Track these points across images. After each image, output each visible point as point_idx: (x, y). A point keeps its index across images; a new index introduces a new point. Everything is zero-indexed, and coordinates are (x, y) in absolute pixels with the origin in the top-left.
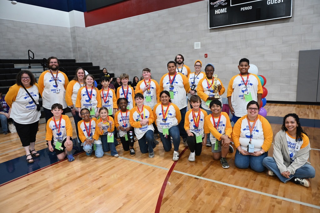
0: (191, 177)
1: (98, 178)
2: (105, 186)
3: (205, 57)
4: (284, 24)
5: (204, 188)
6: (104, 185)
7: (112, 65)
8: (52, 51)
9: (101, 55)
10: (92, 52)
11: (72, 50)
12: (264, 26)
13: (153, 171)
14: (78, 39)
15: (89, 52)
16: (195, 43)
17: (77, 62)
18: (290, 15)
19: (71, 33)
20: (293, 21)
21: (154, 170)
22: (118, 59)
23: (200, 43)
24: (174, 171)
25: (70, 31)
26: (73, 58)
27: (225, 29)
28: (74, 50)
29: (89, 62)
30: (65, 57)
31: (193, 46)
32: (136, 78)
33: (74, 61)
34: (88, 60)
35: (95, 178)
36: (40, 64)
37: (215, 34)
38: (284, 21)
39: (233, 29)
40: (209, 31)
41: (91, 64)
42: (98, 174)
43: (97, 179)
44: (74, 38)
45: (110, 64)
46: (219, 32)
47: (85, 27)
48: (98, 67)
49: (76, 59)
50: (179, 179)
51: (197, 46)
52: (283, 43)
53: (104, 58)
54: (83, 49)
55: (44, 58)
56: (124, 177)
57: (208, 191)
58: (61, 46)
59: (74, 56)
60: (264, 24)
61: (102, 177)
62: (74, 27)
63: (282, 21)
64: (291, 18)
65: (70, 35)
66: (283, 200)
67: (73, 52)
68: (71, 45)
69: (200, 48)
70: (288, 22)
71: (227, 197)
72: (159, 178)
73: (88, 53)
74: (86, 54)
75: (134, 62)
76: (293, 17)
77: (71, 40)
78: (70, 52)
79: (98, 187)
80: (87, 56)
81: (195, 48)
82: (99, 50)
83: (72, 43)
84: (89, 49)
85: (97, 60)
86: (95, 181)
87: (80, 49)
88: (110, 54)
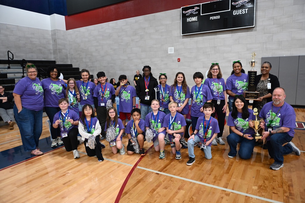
0: (153, 173)
1: (64, 174)
2: (70, 182)
3: (178, 61)
4: (248, 32)
5: (163, 183)
6: (70, 181)
7: (91, 67)
8: (32, 53)
9: (81, 57)
10: (72, 54)
11: (52, 51)
12: (231, 34)
13: (118, 167)
14: (59, 41)
15: (69, 54)
16: (169, 48)
17: (57, 63)
18: (253, 25)
19: (52, 35)
20: (256, 30)
21: (119, 167)
22: (97, 61)
23: (173, 48)
24: (138, 167)
25: (51, 33)
26: (53, 60)
27: (196, 36)
28: (55, 52)
29: (69, 63)
30: (45, 58)
31: (167, 51)
33: (54, 62)
34: (68, 62)
35: (62, 175)
36: (20, 65)
37: (188, 40)
38: (248, 30)
39: (203, 36)
40: (182, 37)
41: (71, 65)
42: (65, 171)
43: (64, 175)
44: (55, 40)
45: (89, 66)
46: (191, 38)
47: (66, 30)
48: (78, 69)
49: (57, 61)
50: (141, 174)
51: (171, 50)
52: (247, 50)
53: (84, 60)
54: (63, 50)
55: (23, 59)
56: (90, 173)
57: (166, 185)
58: (41, 48)
59: (54, 58)
60: (231, 32)
61: (68, 173)
62: (55, 30)
63: (247, 30)
64: (254, 28)
65: (51, 37)
66: (231, 192)
67: (54, 54)
68: (51, 47)
69: (173, 52)
70: (252, 31)
71: (182, 190)
72: (123, 174)
73: (69, 55)
74: (66, 56)
75: (112, 65)
76: (256, 27)
77: (51, 42)
78: (51, 53)
79: (64, 183)
80: (67, 58)
81: (169, 53)
82: (79, 52)
83: (53, 45)
84: (69, 51)
85: (77, 62)
86: (61, 177)
87: (60, 51)
88: (90, 56)
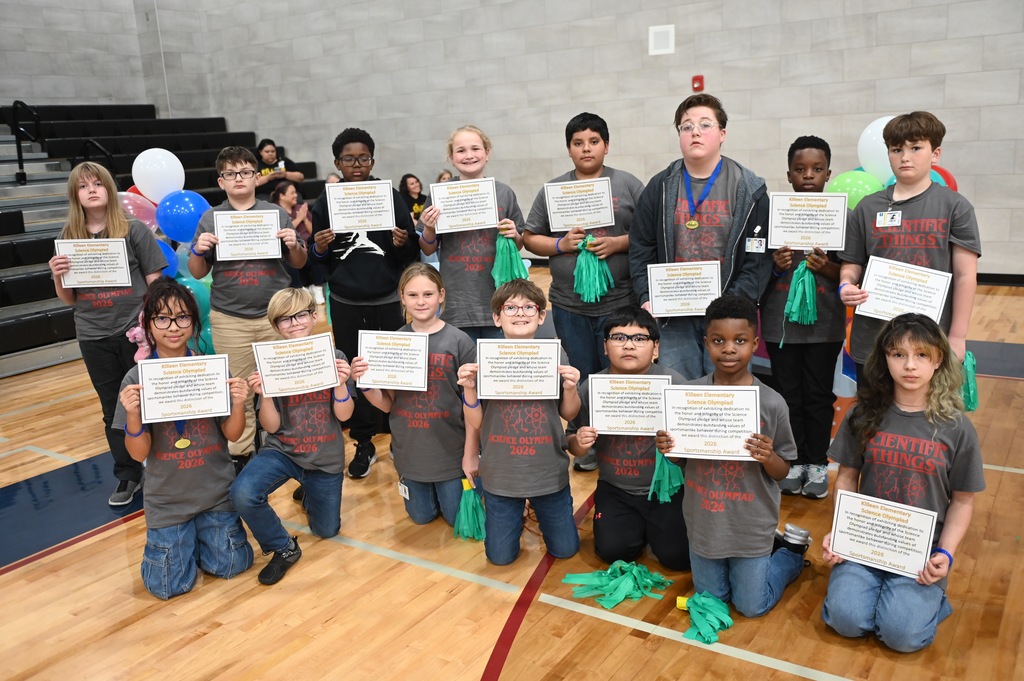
1: (202, 629)
2: (230, 671)
6: (227, 667)
7: (307, 127)
8: (54, 73)
9: (260, 84)
10: (224, 75)
11: (138, 64)
13: (447, 599)
14: (165, 20)
15: (212, 72)
16: (653, 30)
17: (162, 115)
21: (452, 593)
23: (671, 28)
24: (543, 597)
26: (144, 101)
28: (149, 69)
29: (213, 114)
30: (109, 96)
31: (641, 44)
32: (411, 180)
33: (150, 110)
34: (208, 108)
35: (191, 634)
36: (5, 126)
41: (220, 123)
42: (204, 613)
43: (199, 637)
44: (147, 14)
45: (299, 124)
49: (159, 104)
50: (560, 636)
53: (275, 97)
54: (185, 59)
55: (16, 102)
56: (319, 627)
58: (91, 51)
59: (149, 92)
61: (220, 625)
65: (131, 2)
67: (147, 76)
68: (134, 46)
69: (671, 49)
72: (475, 632)
73: (209, 77)
74: (200, 81)
75: (398, 115)
77: (133, 23)
78: (133, 73)
80: (203, 92)
81: (653, 51)
82: (254, 64)
83: (139, 35)
84: (210, 60)
85: (246, 105)
86: (187, 644)
87: (172, 59)
88: (299, 79)
